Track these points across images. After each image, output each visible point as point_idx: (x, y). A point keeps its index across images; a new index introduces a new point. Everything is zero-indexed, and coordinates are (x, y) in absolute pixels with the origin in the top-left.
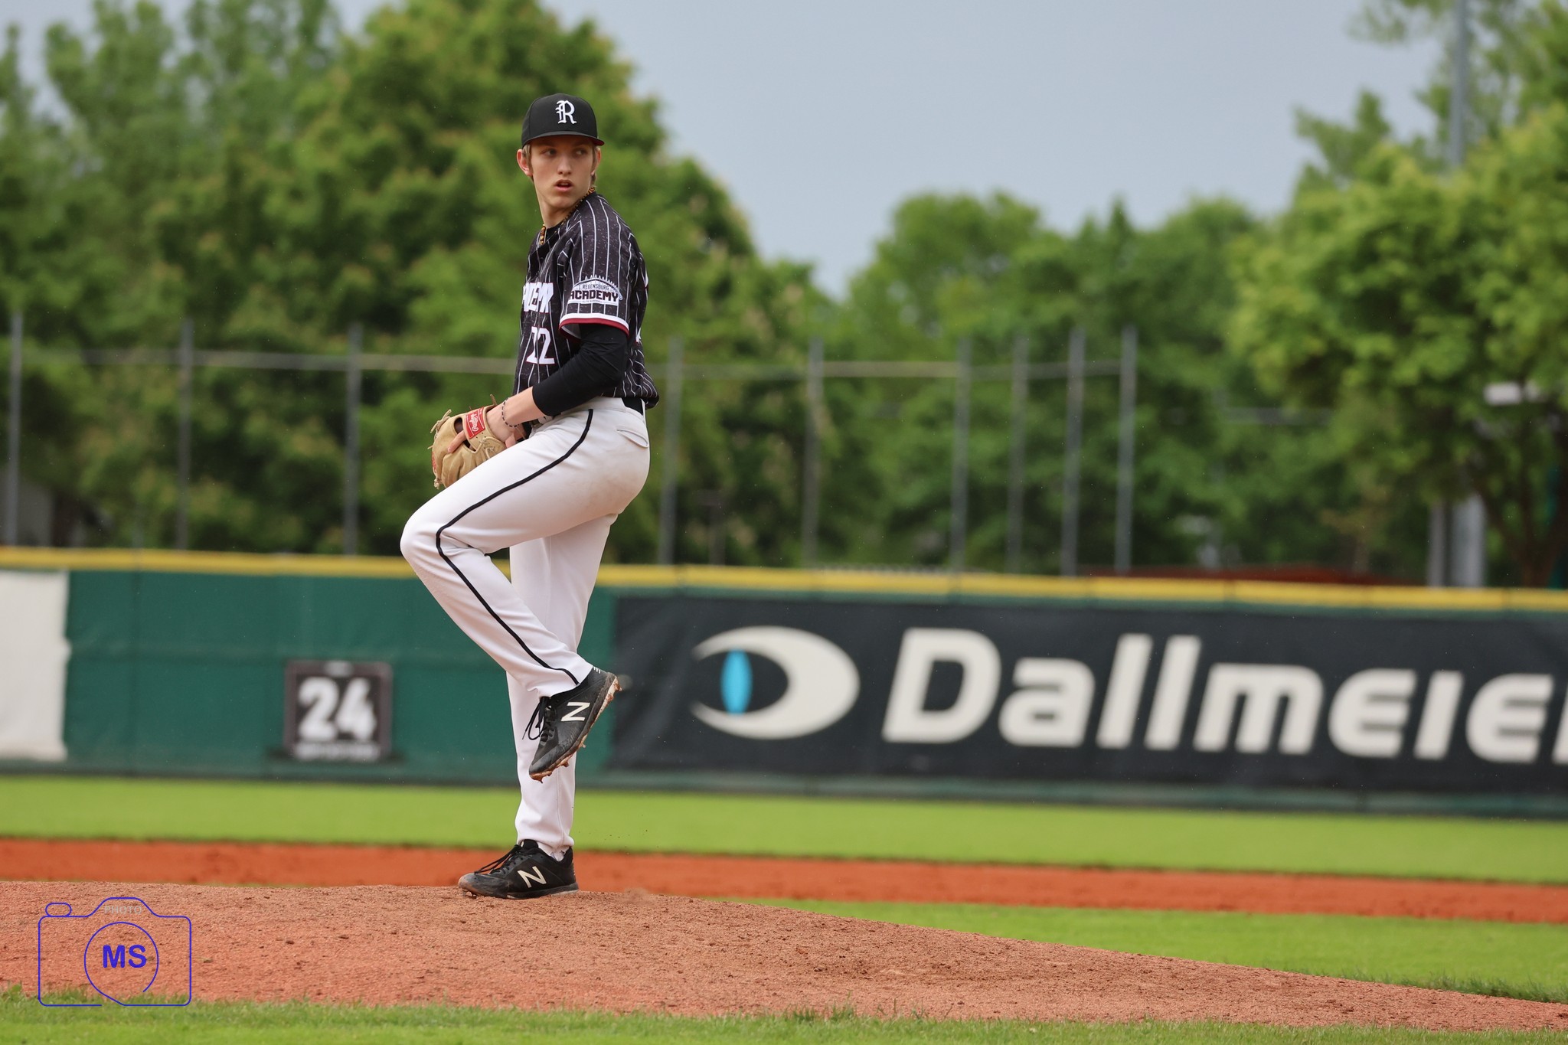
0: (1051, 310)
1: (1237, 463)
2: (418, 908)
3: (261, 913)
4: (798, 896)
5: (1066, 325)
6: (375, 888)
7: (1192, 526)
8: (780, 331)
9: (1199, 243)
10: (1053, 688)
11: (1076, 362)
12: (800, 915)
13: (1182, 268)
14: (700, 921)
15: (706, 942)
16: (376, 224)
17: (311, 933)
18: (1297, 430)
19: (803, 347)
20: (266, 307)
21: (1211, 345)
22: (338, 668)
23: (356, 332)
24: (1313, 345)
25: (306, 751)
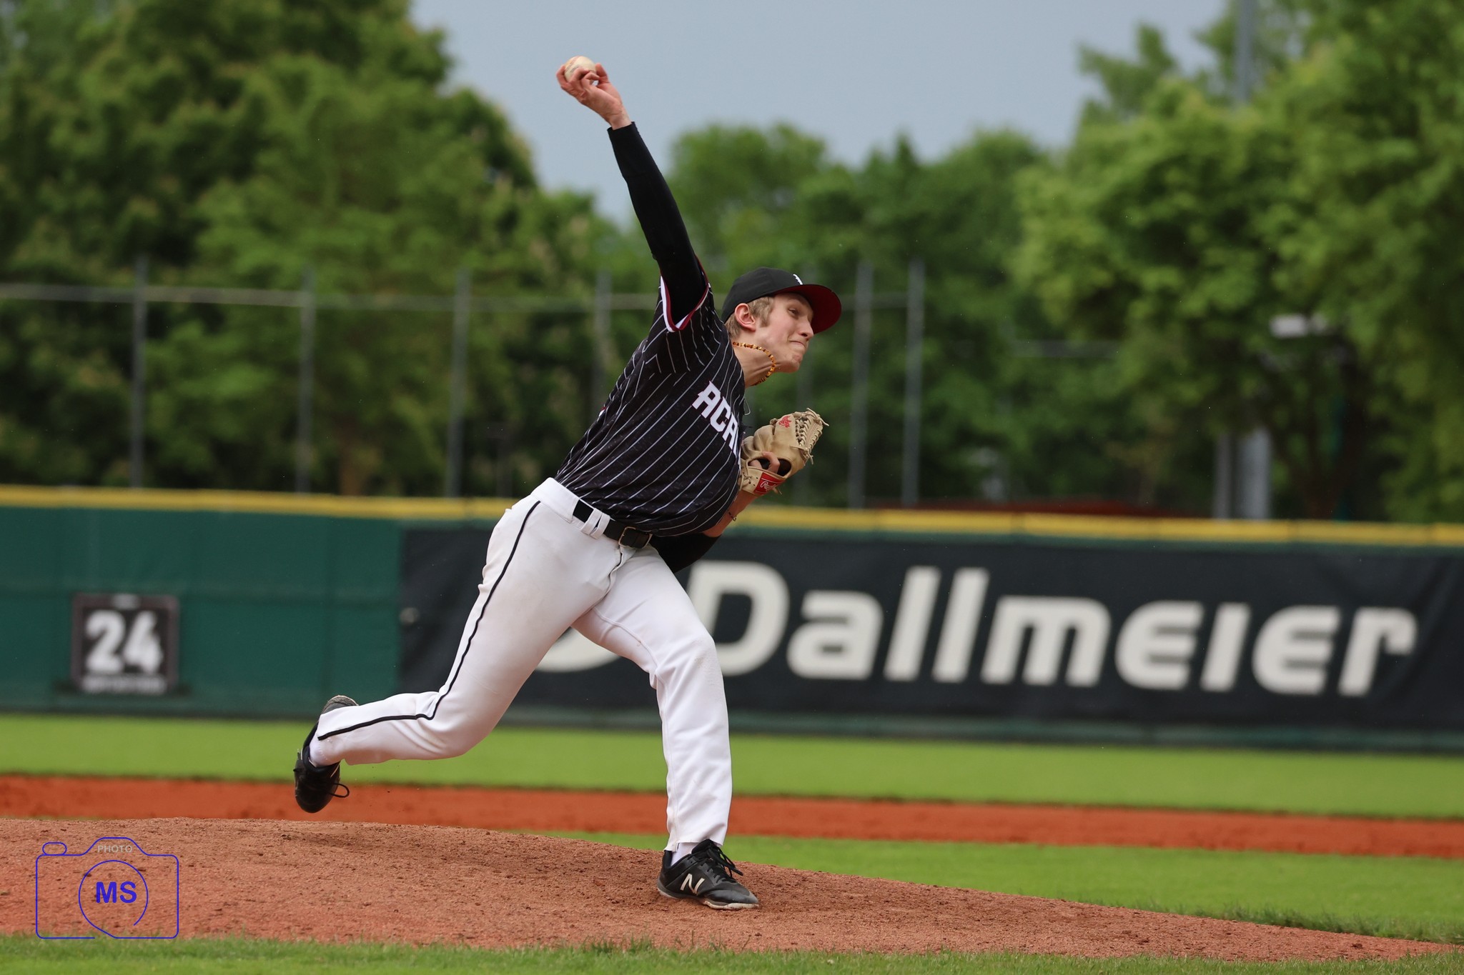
0: (838, 241)
1: (1022, 394)
2: (216, 840)
4: (591, 829)
5: (852, 258)
6: (172, 820)
7: (980, 458)
8: (565, 264)
9: (984, 176)
10: (840, 620)
11: (863, 295)
12: (597, 847)
13: (968, 201)
14: (496, 853)
15: (503, 874)
16: (161, 157)
18: (1084, 363)
19: (589, 278)
20: (52, 238)
21: (995, 277)
22: (125, 601)
23: (142, 264)
24: (1101, 277)
25: (92, 684)
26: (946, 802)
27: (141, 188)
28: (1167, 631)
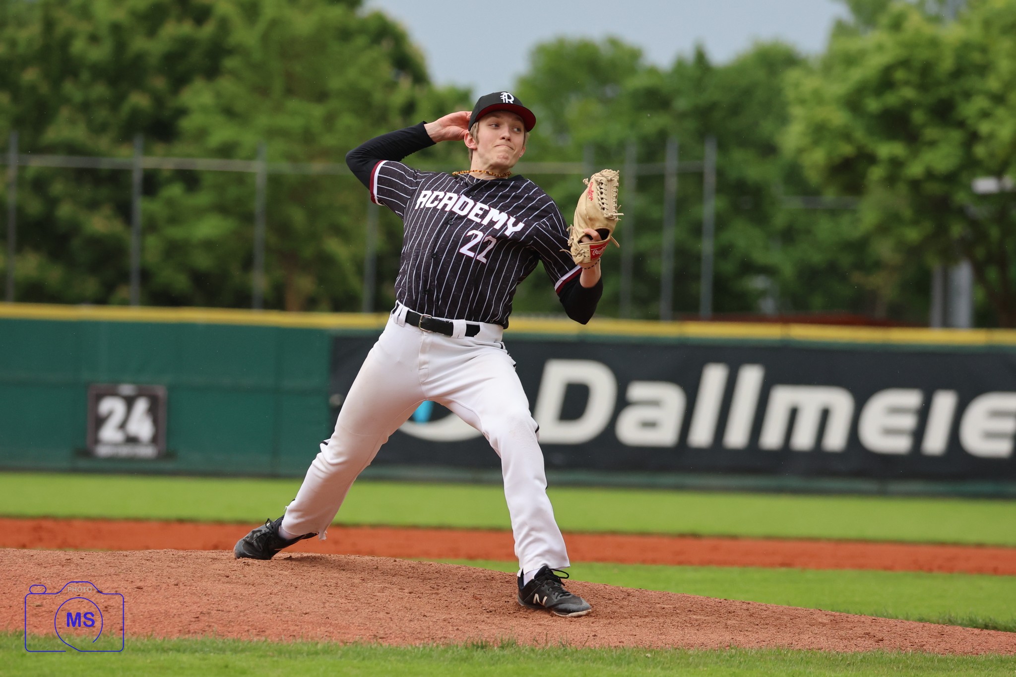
0: (652, 123)
1: (788, 236)
2: (194, 566)
3: (78, 570)
4: (471, 557)
5: (662, 136)
6: (162, 551)
7: (758, 283)
9: (760, 75)
10: (654, 403)
11: (671, 163)
12: (475, 571)
13: (748, 92)
14: (401, 575)
15: (407, 591)
16: (153, 62)
17: (115, 585)
18: (834, 213)
20: (72, 122)
21: (769, 149)
22: (127, 389)
23: (139, 140)
24: (846, 150)
25: (103, 451)
26: (734, 538)
27: (138, 84)
28: (896, 411)
